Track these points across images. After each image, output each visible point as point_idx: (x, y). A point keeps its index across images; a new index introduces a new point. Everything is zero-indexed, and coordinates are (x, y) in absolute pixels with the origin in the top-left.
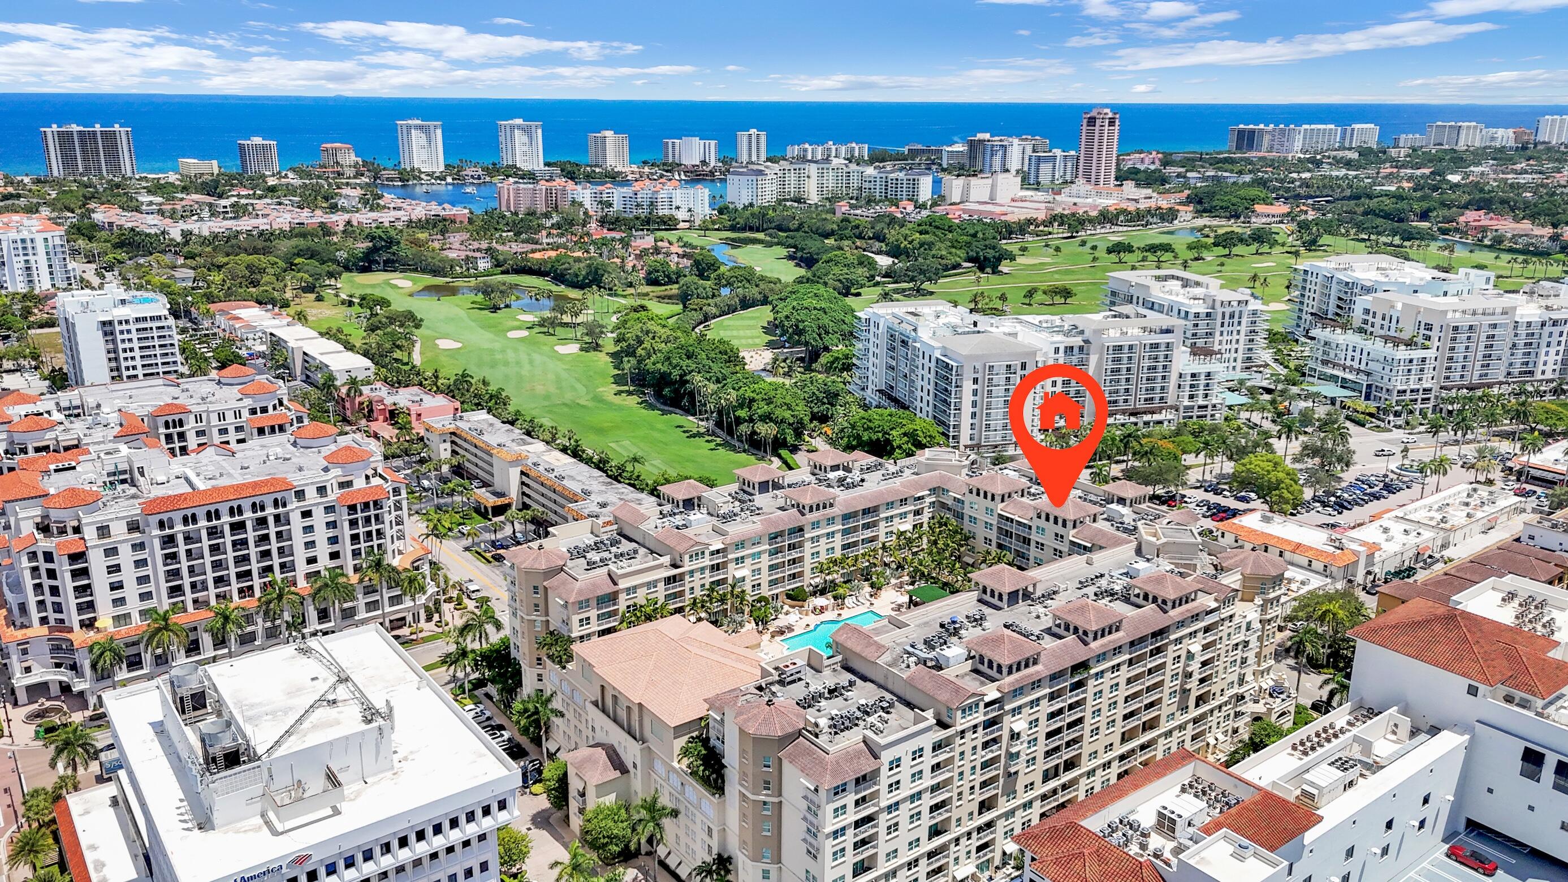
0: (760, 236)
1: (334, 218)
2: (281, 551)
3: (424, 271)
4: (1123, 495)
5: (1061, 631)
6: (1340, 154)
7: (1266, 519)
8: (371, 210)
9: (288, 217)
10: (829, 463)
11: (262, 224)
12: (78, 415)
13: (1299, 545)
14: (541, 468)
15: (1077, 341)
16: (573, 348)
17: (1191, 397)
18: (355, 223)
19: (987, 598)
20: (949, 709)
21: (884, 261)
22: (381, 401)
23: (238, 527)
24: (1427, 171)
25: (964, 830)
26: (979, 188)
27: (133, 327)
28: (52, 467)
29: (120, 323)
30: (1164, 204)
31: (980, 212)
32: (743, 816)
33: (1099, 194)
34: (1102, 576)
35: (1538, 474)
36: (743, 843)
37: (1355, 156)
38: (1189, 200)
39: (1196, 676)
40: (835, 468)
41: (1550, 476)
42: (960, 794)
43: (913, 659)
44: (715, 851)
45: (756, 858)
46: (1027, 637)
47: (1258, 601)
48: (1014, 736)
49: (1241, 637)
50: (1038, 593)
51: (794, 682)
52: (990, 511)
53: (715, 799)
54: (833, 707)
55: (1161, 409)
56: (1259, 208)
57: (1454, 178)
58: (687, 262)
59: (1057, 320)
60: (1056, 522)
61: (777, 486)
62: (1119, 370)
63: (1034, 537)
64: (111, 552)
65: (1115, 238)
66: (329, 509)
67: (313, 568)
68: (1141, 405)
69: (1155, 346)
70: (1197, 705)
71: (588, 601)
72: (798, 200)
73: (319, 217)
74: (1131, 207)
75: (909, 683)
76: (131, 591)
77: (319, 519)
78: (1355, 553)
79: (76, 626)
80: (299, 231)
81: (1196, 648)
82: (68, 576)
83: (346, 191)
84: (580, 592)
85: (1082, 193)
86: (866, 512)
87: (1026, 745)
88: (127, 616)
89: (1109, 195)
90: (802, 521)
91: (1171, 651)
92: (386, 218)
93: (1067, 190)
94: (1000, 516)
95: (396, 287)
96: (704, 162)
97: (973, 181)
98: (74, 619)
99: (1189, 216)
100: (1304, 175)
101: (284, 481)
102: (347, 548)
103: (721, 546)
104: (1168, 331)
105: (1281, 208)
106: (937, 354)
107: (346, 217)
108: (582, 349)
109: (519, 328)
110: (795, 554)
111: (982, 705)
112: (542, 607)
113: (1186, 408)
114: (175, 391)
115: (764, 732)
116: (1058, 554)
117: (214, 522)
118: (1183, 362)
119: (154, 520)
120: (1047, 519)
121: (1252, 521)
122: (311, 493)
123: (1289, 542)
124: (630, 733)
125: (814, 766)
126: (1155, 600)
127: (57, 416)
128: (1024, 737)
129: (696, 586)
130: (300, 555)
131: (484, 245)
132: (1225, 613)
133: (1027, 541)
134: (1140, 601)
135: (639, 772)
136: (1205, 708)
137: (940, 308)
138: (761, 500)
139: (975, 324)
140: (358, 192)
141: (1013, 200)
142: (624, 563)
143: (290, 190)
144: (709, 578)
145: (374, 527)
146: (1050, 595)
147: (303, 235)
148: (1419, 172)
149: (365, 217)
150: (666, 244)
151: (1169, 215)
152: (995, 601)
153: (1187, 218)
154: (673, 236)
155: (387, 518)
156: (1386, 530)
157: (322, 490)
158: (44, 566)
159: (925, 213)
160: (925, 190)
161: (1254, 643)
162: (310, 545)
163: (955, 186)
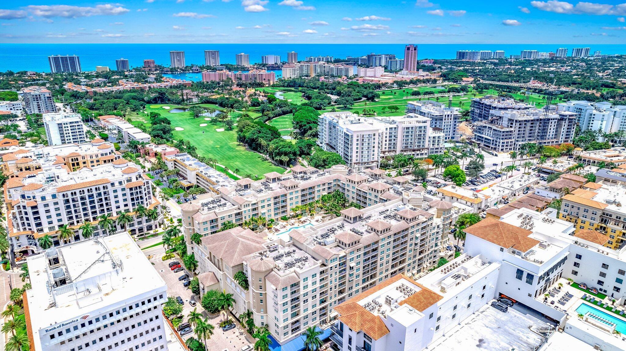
0: (293, 89)
1: (145, 85)
2: (107, 204)
3: (174, 103)
4: (399, 181)
5: (370, 231)
6: (493, 60)
7: (453, 188)
8: (159, 82)
9: (129, 85)
10: (298, 171)
11: (121, 88)
12: (41, 157)
13: (463, 197)
14: (203, 174)
15: (394, 126)
16: (222, 130)
17: (433, 145)
18: (152, 87)
19: (346, 219)
20: (326, 260)
21: (334, 97)
22: (152, 149)
23: (91, 196)
24: (520, 67)
25: (333, 300)
26: (370, 72)
27: (69, 125)
28: (28, 176)
29: (64, 124)
30: (433, 77)
31: (369, 80)
32: (254, 298)
33: (411, 74)
34: (388, 210)
35: (545, 170)
36: (254, 307)
37: (497, 61)
38: (441, 76)
39: (419, 245)
40: (301, 173)
41: (548, 171)
42: (331, 288)
43: (316, 242)
44: (247, 309)
45: (259, 311)
46: (357, 233)
47: (442, 218)
48: (351, 268)
49: (436, 230)
50: (364, 217)
51: (274, 251)
52: (353, 187)
53: (246, 291)
54: (286, 260)
55: (423, 149)
56: (464, 79)
57: (528, 69)
58: (265, 98)
59: (388, 118)
60: (375, 191)
61: (279, 179)
62: (408, 136)
63: (368, 196)
64: (46, 205)
65: (415, 89)
66: (123, 189)
67: (118, 210)
68: (416, 148)
69: (420, 127)
70: (420, 254)
71: (206, 222)
72: (307, 76)
73: (141, 85)
74: (422, 78)
75: (314, 251)
76: (54, 219)
77: (120, 193)
78: (482, 199)
79: (36, 231)
80: (133, 90)
81: (418, 235)
82: (31, 214)
83: (152, 76)
84: (204, 219)
85: (405, 73)
86: (310, 188)
87: (355, 271)
88: (53, 227)
89: (414, 74)
90: (286, 192)
91: (410, 236)
92: (163, 85)
93: (400, 72)
94: (357, 189)
95: (164, 109)
96: (276, 64)
97: (368, 69)
98: (34, 229)
99: (441, 81)
100: (480, 68)
101: (107, 180)
102: (130, 203)
103: (256, 202)
104: (425, 122)
105: (471, 79)
106: (345, 131)
107: (149, 85)
108: (226, 130)
109: (204, 123)
110: (284, 204)
111: (338, 259)
112: (191, 224)
113: (431, 149)
114: (77, 148)
115: (258, 269)
116: (376, 202)
117: (82, 195)
118: (430, 133)
119: (61, 194)
120: (372, 190)
121: (449, 189)
122: (117, 184)
123: (460, 195)
124: (219, 268)
125: (275, 282)
126: (404, 219)
127: (34, 158)
128: (355, 268)
129: (247, 216)
130: (113, 206)
131: (196, 93)
132: (429, 223)
133: (366, 198)
134: (399, 219)
135: (222, 281)
136: (422, 255)
137: (348, 114)
138: (273, 185)
139: (359, 120)
140: (154, 76)
141: (382, 76)
142: (221, 208)
143: (132, 76)
144: (251, 213)
145: (139, 195)
146: (369, 217)
147: (134, 92)
148: (517, 67)
149: (156, 85)
150: (258, 92)
151: (435, 81)
152: (349, 220)
153: (440, 82)
154: (261, 89)
155: (144, 192)
156: (493, 191)
157: (120, 183)
158: (23, 211)
159: (350, 81)
160: (351, 73)
161: (441, 233)
162: (117, 202)
163: (362, 71)
